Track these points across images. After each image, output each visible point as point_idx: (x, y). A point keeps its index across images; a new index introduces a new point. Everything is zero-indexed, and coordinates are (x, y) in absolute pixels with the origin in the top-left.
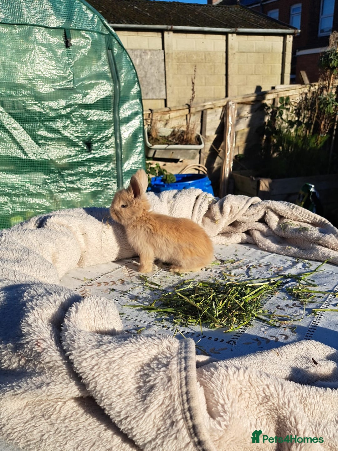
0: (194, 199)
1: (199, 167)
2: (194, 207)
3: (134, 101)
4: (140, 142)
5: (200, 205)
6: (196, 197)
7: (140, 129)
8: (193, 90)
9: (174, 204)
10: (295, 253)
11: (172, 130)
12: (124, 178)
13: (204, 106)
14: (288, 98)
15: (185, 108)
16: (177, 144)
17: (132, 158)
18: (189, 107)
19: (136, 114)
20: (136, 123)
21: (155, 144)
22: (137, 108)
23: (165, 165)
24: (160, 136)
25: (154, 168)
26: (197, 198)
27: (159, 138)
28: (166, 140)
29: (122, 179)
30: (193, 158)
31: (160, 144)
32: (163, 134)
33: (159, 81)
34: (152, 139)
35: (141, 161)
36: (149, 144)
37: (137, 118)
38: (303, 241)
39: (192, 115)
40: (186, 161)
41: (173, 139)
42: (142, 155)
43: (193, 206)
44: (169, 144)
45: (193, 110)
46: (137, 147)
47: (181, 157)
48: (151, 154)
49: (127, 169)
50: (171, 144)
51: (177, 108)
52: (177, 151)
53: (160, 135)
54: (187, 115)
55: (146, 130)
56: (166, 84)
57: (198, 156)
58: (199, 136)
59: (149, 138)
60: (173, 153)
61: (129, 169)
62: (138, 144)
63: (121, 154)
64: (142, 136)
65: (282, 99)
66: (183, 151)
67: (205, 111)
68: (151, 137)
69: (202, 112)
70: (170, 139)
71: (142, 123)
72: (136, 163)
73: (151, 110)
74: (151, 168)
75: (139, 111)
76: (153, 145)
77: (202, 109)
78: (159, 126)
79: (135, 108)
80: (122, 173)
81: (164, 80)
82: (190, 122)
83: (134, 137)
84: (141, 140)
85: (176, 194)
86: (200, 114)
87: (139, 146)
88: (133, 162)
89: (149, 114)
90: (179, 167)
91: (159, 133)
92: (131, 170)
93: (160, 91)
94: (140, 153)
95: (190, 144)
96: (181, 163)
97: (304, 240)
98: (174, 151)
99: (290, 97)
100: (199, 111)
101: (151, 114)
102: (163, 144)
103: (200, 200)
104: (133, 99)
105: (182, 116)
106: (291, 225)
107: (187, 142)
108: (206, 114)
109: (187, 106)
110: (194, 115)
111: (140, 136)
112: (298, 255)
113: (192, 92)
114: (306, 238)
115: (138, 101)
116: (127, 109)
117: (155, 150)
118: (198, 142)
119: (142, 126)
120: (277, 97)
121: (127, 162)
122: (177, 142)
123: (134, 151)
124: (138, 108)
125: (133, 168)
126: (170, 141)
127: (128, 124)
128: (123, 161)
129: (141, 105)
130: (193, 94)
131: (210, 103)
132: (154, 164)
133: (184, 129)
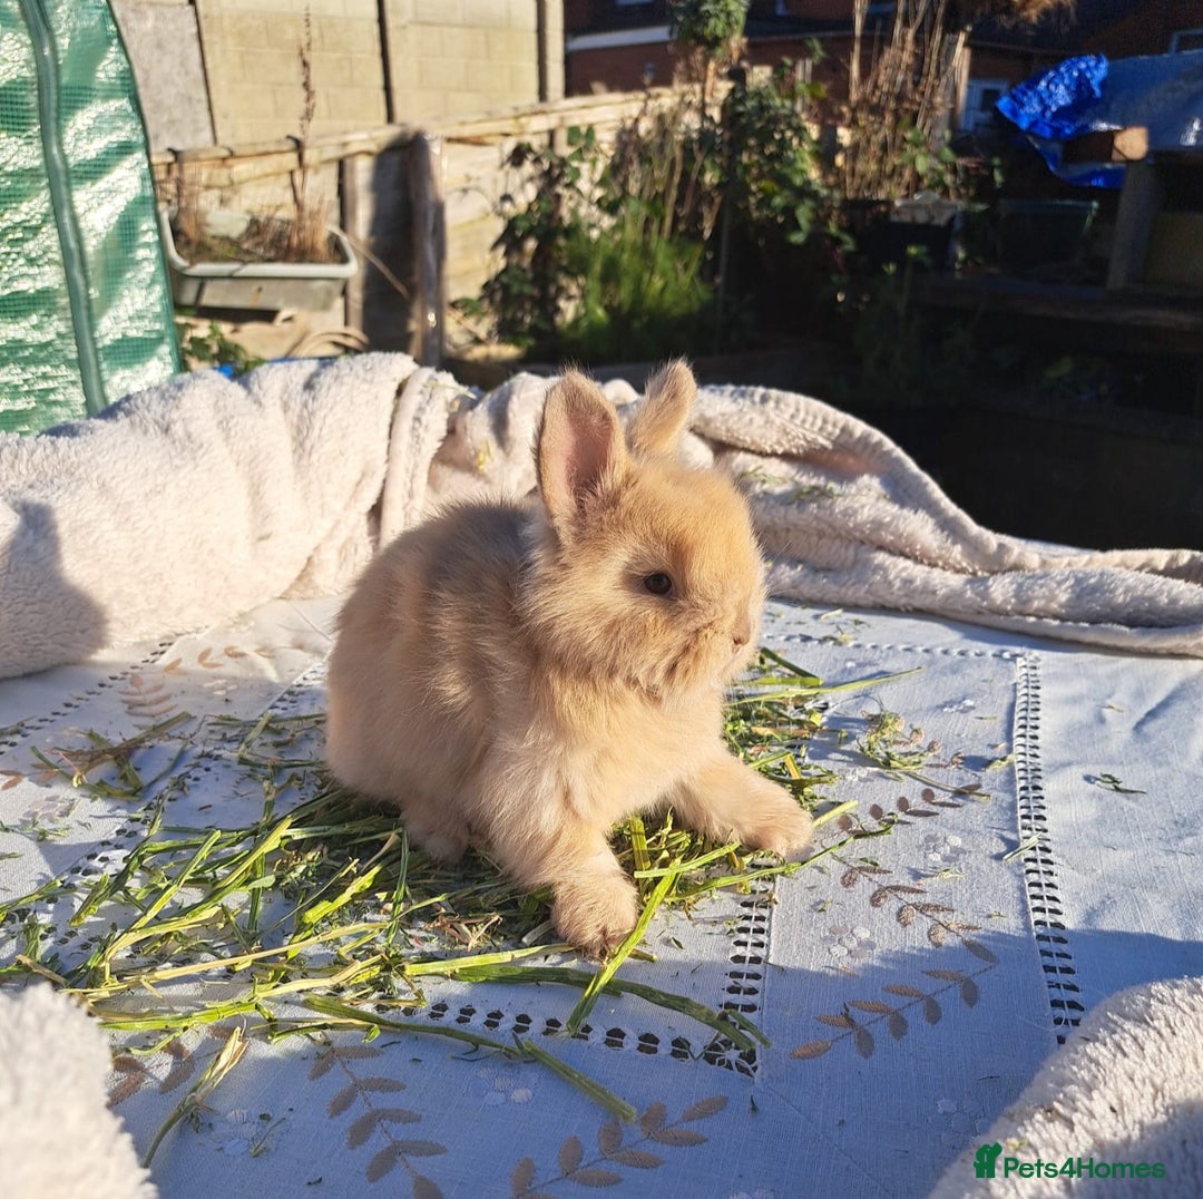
0: (392, 394)
1: (346, 335)
2: (391, 426)
3: (114, 104)
4: (147, 245)
5: (417, 419)
6: (395, 386)
7: (140, 202)
8: (306, 85)
9: (312, 414)
10: (794, 585)
11: (248, 218)
12: (104, 366)
13: (345, 145)
14: (590, 131)
15: (285, 148)
16: (270, 260)
17: (127, 301)
18: (299, 146)
19: (125, 149)
20: (127, 180)
21: (202, 260)
22: (127, 131)
23: (235, 331)
24: (214, 237)
25: (202, 340)
26: (399, 392)
27: (209, 241)
28: (235, 249)
29: (99, 372)
30: (326, 306)
31: (215, 259)
32: (222, 231)
33: (190, 99)
34: (188, 243)
35: (158, 309)
36: (180, 262)
37: (129, 162)
38: (815, 539)
39: (310, 173)
40: (304, 317)
41: (258, 245)
42: (158, 290)
43: (387, 420)
44: (244, 263)
45: (310, 156)
46: (138, 263)
47: (289, 303)
48: (188, 296)
49: (111, 336)
50: (251, 262)
51: (261, 149)
52: (274, 284)
53: (211, 231)
54: (292, 173)
55: (165, 217)
56: (210, 109)
57: (339, 303)
58: (337, 237)
59: (175, 240)
60: (260, 290)
61: (120, 336)
62: (141, 253)
63: (87, 286)
64: (153, 225)
65: (573, 132)
66: (290, 284)
67: (348, 162)
68: (182, 239)
69: (341, 164)
70: (246, 246)
71: (148, 183)
72: (141, 318)
73: (175, 153)
74: (192, 340)
75: (134, 139)
76: (192, 263)
77: (340, 153)
78: (207, 202)
79: (120, 128)
80: (96, 351)
81: (203, 96)
82: (307, 191)
83: (126, 229)
84: (151, 238)
85: (316, 375)
86: (333, 170)
87: (146, 259)
88: (131, 313)
89: (169, 165)
90: (282, 335)
91: (207, 225)
92: (125, 339)
93: (197, 131)
94: (153, 282)
95: (312, 261)
96: (287, 325)
97: (821, 535)
98: (264, 284)
99: (596, 128)
100: (328, 162)
101: (175, 167)
102: (226, 260)
103: (412, 400)
104: (107, 98)
105: (278, 174)
106: (764, 482)
107: (303, 254)
108: (353, 170)
109: (291, 144)
110: (316, 171)
111: (144, 227)
112: (807, 590)
113: (304, 94)
114: (830, 525)
115: (125, 103)
116: (89, 130)
117: (203, 280)
118: (338, 257)
119: (149, 192)
120: (561, 126)
121: (111, 313)
122: (272, 254)
123: (129, 275)
124: (128, 127)
125: (132, 333)
126: (248, 252)
127: (102, 184)
128: (95, 310)
129: (138, 120)
130: (308, 99)
131: (363, 136)
132: (202, 329)
133: (288, 213)
